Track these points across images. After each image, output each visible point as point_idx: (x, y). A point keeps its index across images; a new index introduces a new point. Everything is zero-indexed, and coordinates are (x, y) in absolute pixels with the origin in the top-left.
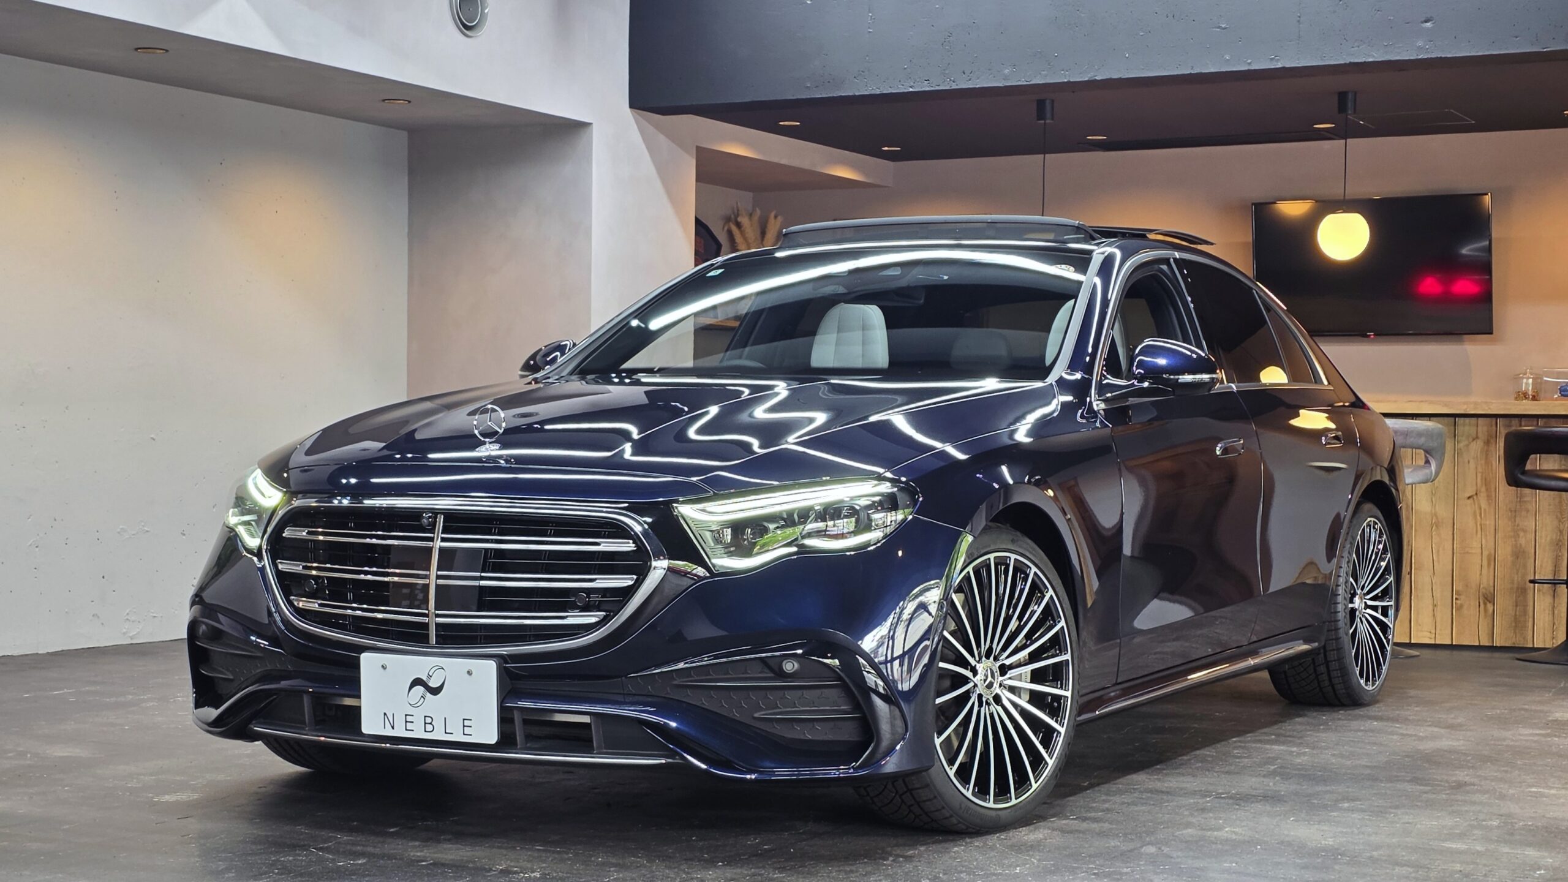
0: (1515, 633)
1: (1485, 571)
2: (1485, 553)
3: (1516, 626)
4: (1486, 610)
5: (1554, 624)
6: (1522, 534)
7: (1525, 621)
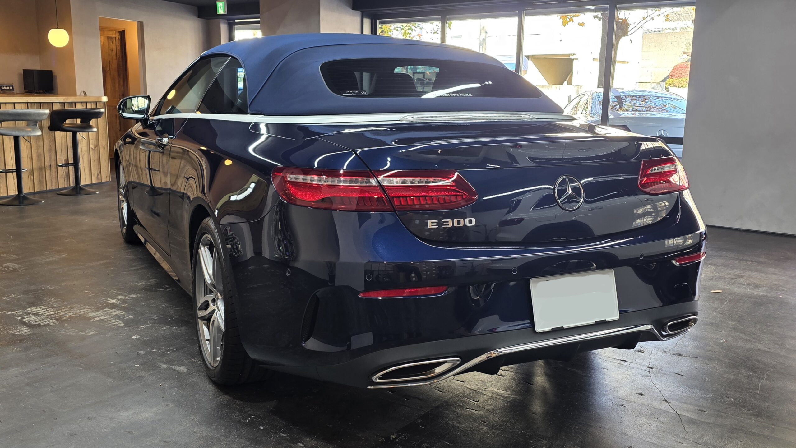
0: (40, 185)
1: (29, 163)
2: (29, 156)
3: (40, 183)
4: (31, 178)
5: (51, 180)
6: (39, 148)
7: (43, 181)
